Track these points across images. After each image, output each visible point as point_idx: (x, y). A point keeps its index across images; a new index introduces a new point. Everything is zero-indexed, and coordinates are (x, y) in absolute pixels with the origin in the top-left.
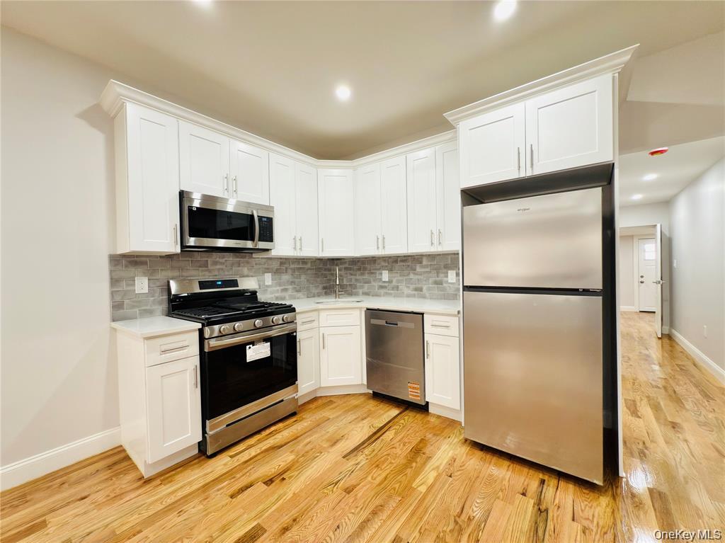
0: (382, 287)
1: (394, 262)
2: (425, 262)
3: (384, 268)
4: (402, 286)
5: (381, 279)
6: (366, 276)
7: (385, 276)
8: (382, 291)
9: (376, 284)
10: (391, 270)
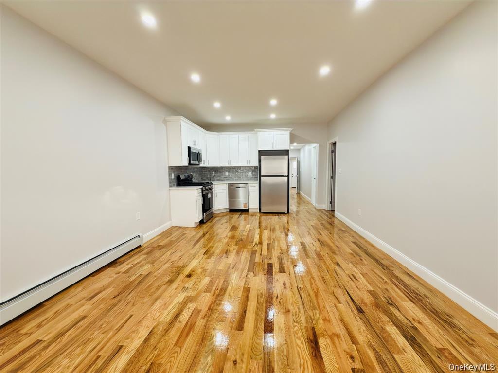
0: (225, 178)
1: (230, 169)
2: (242, 169)
3: (227, 171)
4: (233, 177)
5: (225, 175)
6: (219, 174)
7: (227, 174)
8: (225, 179)
9: (223, 176)
10: (229, 172)
